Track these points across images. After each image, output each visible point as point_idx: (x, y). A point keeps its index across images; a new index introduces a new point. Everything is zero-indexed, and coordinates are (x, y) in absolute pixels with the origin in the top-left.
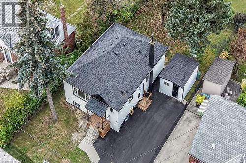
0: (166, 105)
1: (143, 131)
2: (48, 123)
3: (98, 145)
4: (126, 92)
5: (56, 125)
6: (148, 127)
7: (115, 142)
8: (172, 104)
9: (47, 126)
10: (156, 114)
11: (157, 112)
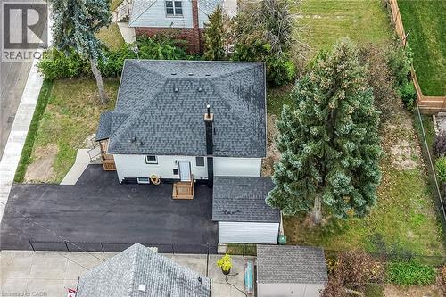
0: (201, 222)
1: (139, 214)
2: (96, 99)
3: (91, 170)
4: (139, 143)
5: (96, 108)
6: (150, 215)
7: (106, 187)
8: (208, 229)
9: (91, 101)
10: (177, 216)
11: (181, 215)
